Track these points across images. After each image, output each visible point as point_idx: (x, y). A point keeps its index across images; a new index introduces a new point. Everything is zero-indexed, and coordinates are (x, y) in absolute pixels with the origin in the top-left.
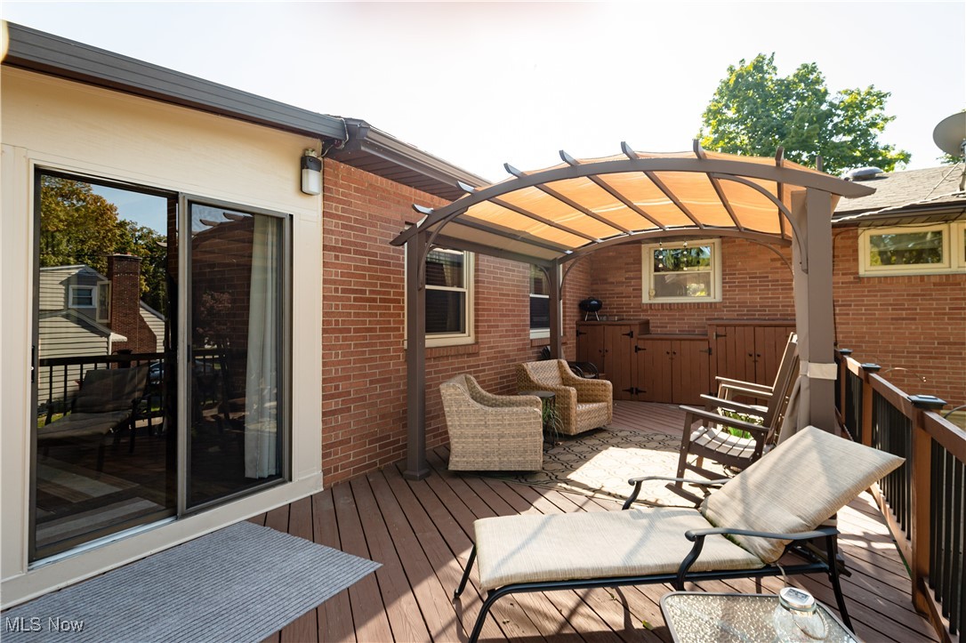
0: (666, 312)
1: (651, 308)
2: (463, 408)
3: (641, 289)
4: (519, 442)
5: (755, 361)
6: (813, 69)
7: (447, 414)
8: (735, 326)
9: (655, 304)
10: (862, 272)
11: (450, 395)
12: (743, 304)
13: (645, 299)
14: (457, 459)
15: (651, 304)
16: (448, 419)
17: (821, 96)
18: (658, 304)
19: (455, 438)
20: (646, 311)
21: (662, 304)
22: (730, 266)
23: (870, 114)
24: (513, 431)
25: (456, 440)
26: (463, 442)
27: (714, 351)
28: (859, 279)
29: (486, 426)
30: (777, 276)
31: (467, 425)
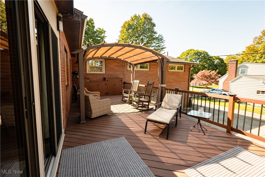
0: (93, 76)
1: (89, 75)
2: (95, 101)
3: (86, 70)
4: (107, 107)
5: (115, 86)
6: (92, 20)
7: (91, 104)
8: (111, 79)
9: (90, 73)
10: (128, 69)
11: (92, 98)
12: (109, 74)
13: (88, 72)
14: (94, 115)
15: (89, 73)
16: (91, 105)
17: (94, 27)
18: (91, 73)
19: (93, 109)
20: (88, 75)
21: (92, 74)
22: (107, 66)
23: (103, 34)
24: (106, 105)
25: (93, 110)
26: (95, 110)
27: (107, 84)
28: (128, 70)
29: (100, 105)
30: (115, 69)
31: (96, 106)
